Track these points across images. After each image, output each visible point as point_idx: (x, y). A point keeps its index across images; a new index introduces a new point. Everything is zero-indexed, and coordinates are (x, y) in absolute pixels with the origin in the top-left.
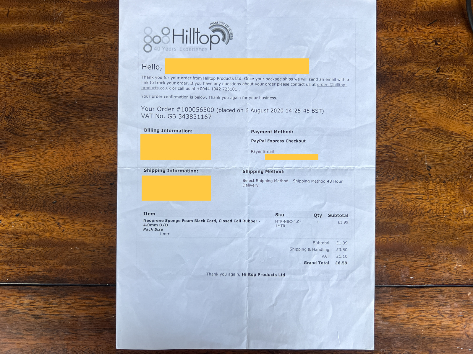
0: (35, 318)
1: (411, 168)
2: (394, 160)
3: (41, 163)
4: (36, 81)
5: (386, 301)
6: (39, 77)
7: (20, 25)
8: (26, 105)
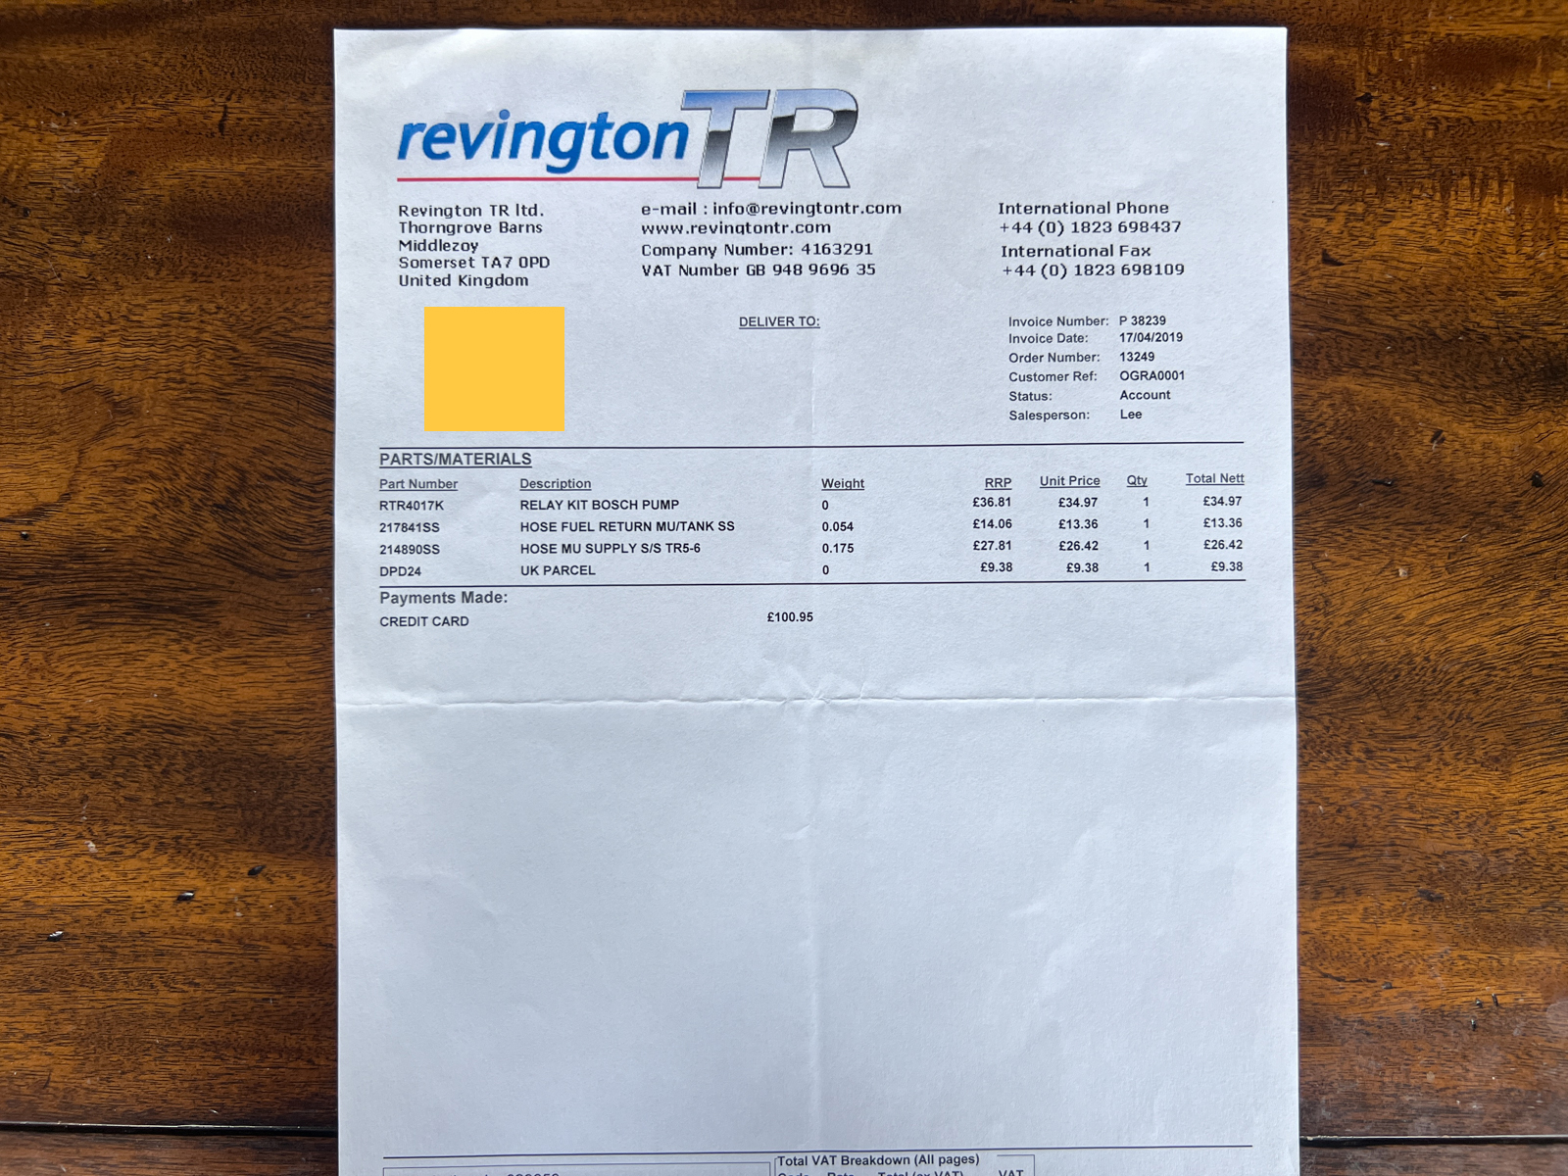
8: (291, 461)
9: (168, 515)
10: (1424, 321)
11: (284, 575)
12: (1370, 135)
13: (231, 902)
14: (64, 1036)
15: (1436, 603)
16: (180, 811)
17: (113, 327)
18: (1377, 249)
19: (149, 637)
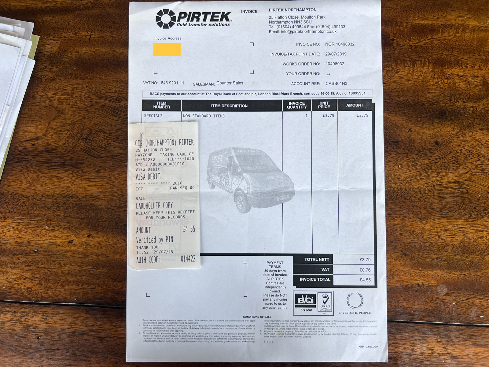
0: (101, 340)
1: (483, 205)
2: (466, 196)
3: (115, 185)
4: (115, 105)
5: (455, 340)
6: (118, 101)
7: (102, 50)
8: (104, 127)
9: (71, 141)
10: (407, 99)
11: (100, 157)
12: (394, 49)
13: (82, 244)
14: (36, 278)
15: (409, 175)
16: (70, 219)
17: (59, 91)
18: (394, 80)
19: (64, 172)
